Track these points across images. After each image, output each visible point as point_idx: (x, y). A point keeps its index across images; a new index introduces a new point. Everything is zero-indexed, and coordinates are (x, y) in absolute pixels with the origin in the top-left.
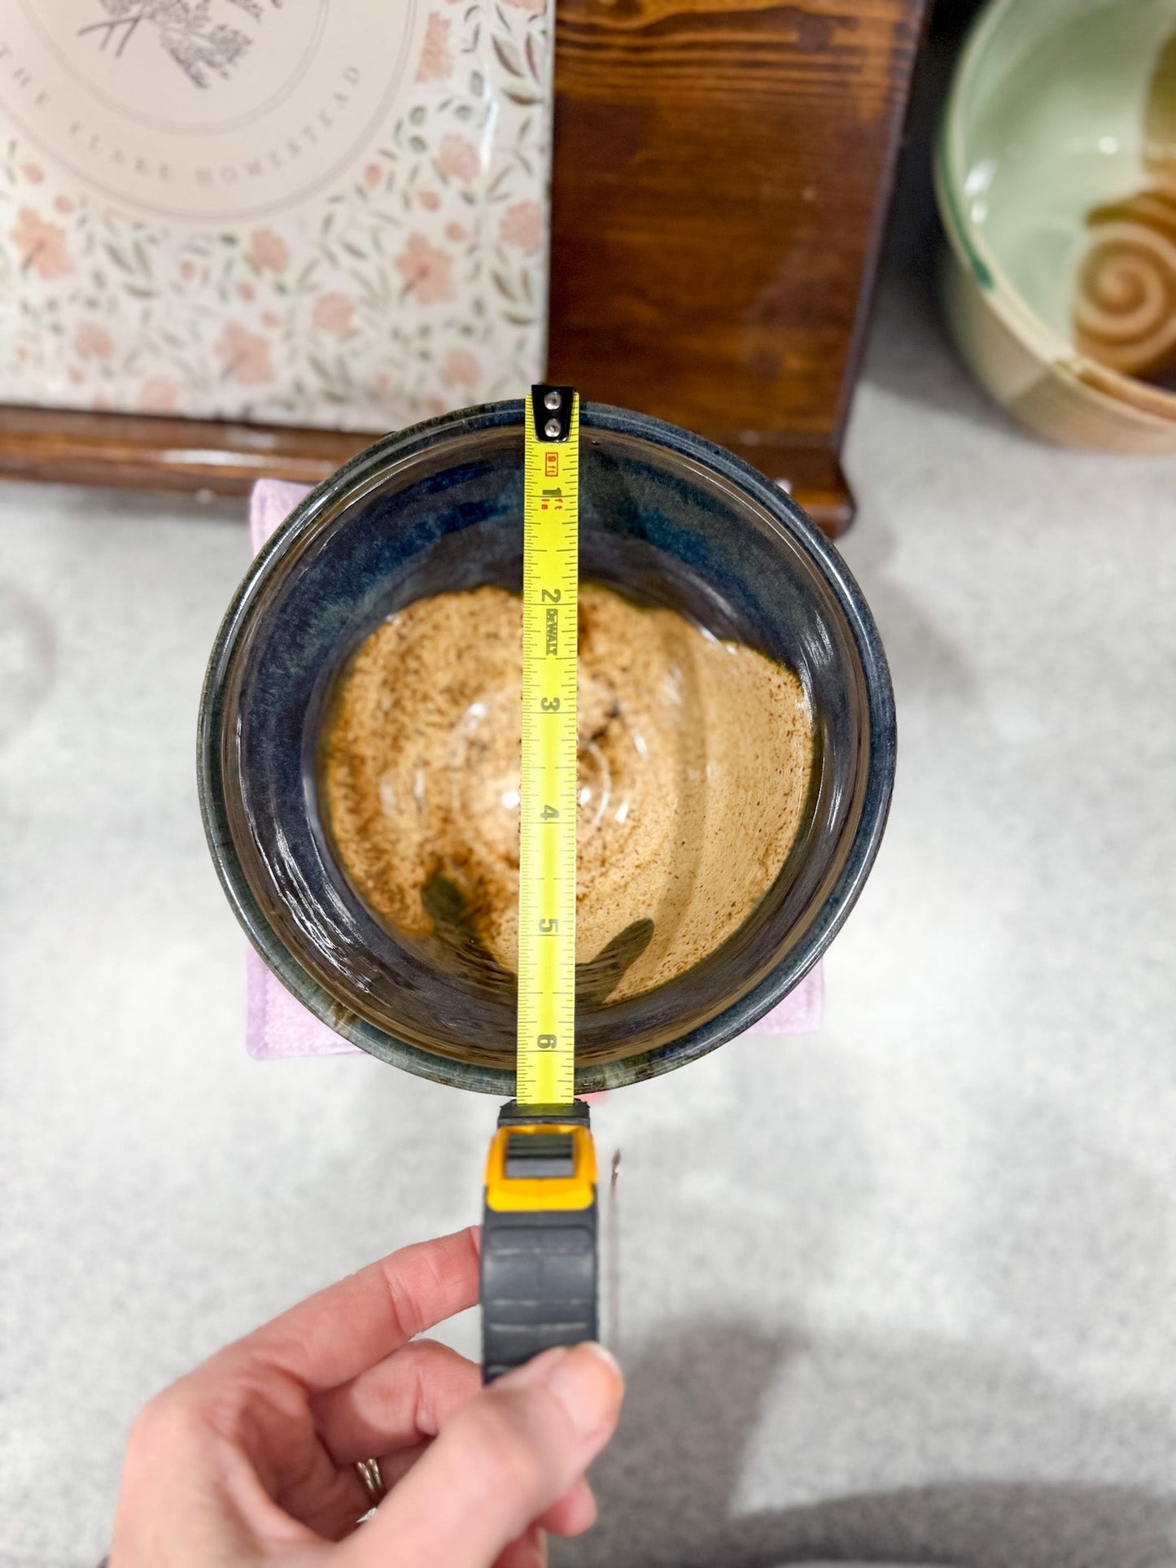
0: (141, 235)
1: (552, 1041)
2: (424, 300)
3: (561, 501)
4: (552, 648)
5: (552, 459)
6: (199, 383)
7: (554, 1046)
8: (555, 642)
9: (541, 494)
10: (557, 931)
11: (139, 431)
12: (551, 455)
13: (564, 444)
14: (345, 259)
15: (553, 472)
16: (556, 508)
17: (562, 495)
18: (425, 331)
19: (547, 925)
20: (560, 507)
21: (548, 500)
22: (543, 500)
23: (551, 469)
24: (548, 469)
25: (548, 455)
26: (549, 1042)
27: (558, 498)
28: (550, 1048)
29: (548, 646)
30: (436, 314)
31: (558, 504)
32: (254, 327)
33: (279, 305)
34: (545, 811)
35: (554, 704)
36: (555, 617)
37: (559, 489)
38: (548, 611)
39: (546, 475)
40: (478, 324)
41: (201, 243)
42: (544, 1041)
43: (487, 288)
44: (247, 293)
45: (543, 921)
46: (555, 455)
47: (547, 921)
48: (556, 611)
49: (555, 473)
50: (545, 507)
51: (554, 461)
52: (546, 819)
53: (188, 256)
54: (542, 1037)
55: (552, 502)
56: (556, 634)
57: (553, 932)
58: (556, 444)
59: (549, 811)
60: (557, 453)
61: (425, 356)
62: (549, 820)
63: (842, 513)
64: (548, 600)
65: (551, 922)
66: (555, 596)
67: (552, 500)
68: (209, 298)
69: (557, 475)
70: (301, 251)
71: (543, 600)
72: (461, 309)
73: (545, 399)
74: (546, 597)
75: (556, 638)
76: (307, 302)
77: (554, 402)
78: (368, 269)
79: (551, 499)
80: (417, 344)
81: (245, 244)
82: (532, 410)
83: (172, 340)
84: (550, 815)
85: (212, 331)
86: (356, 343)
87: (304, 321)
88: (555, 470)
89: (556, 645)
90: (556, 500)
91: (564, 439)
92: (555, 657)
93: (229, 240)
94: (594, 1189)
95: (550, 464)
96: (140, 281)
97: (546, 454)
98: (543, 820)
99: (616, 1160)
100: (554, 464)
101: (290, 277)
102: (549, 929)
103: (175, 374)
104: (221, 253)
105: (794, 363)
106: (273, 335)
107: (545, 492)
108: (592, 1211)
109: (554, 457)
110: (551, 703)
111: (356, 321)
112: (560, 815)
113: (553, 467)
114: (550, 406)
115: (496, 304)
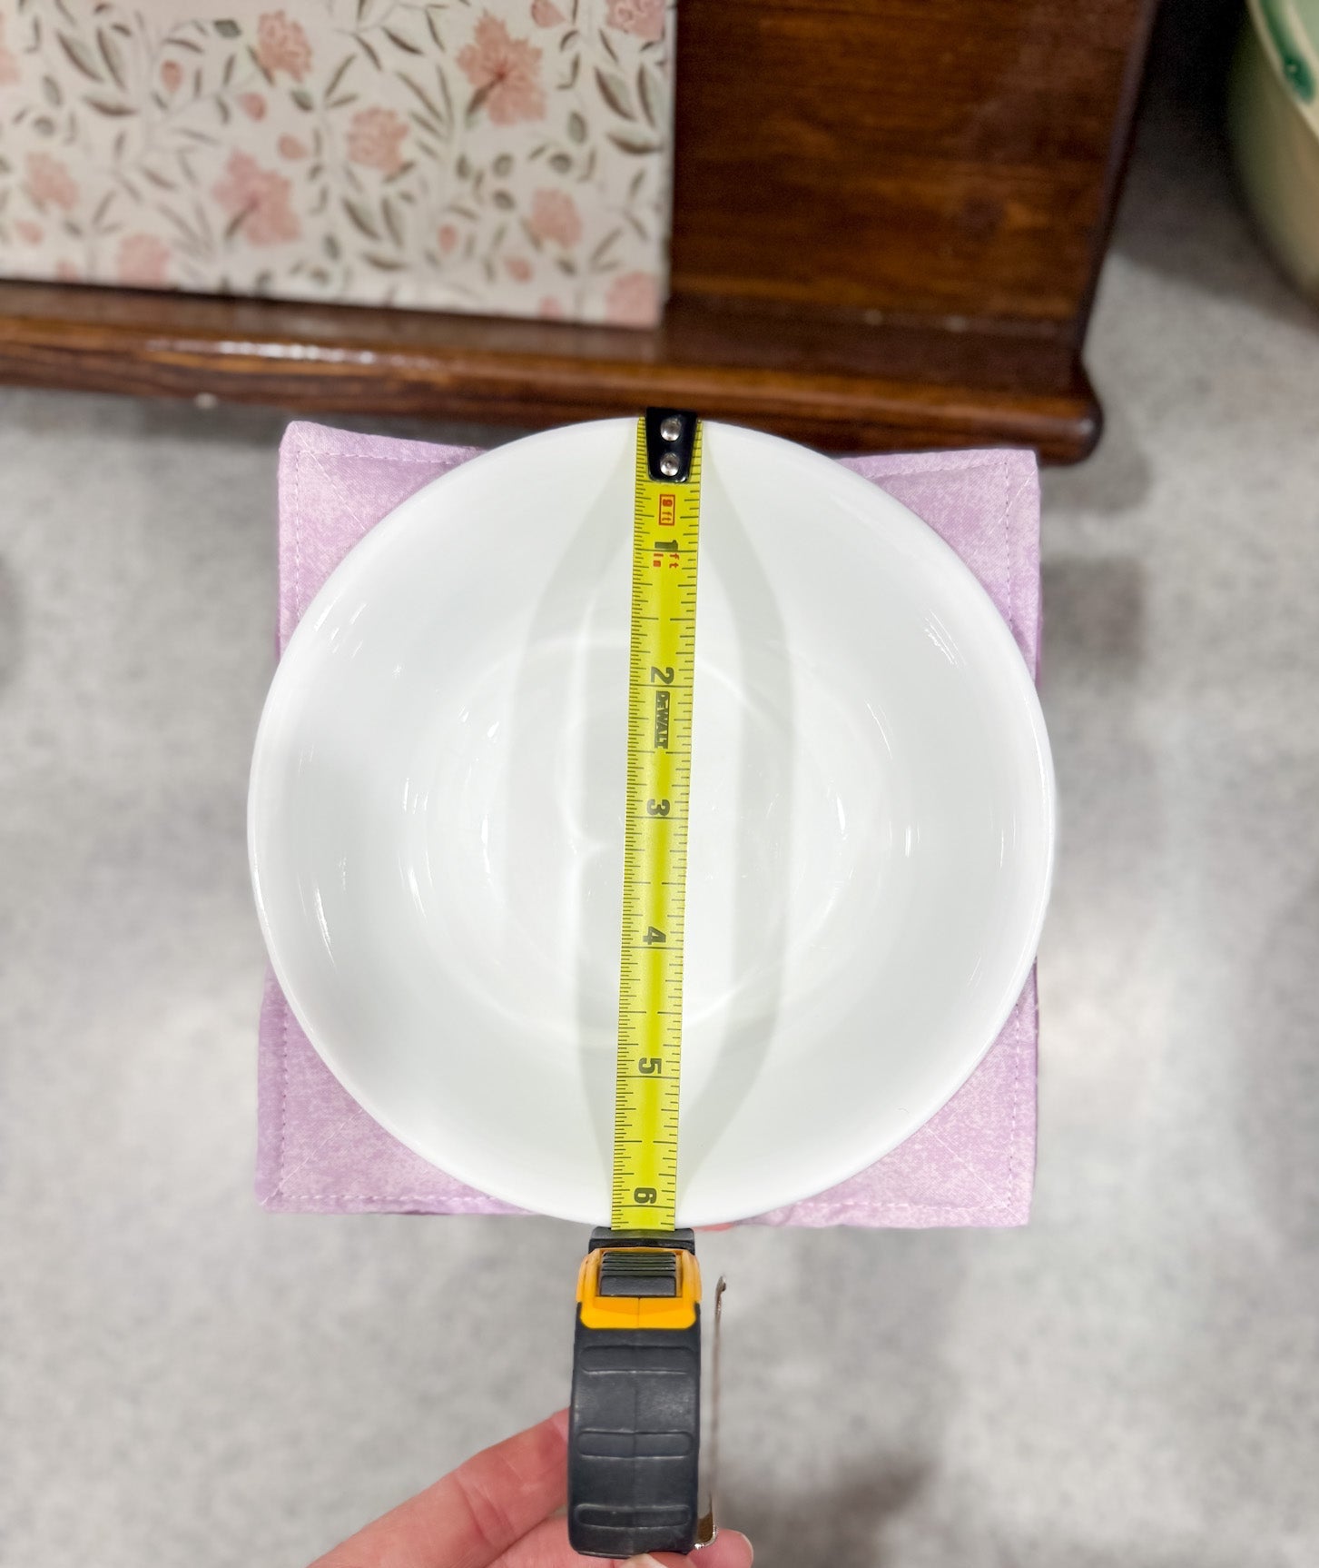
0: (105, 21)
1: (651, 1196)
2: (500, 117)
3: (677, 556)
4: (661, 740)
5: (667, 503)
6: (196, 245)
7: (653, 1200)
8: (665, 732)
9: (653, 548)
10: (659, 1072)
11: (117, 311)
12: (667, 498)
13: (683, 485)
14: (392, 57)
15: (669, 519)
16: (671, 565)
17: (679, 549)
18: (503, 164)
19: (648, 1065)
20: (676, 565)
21: (662, 555)
22: (655, 555)
23: (666, 516)
24: (663, 516)
25: (663, 498)
26: (648, 1196)
27: (674, 554)
28: (648, 1203)
29: (658, 737)
30: (517, 138)
31: (674, 560)
32: (269, 159)
33: (302, 127)
34: (650, 934)
35: (663, 807)
36: (667, 702)
37: (675, 541)
38: (659, 693)
39: (660, 523)
40: (577, 152)
41: (190, 34)
42: (642, 1195)
43: (588, 96)
44: (257, 109)
45: (644, 1061)
46: (672, 499)
47: (649, 1061)
48: (667, 694)
49: (671, 522)
50: (657, 564)
51: (670, 505)
52: (650, 943)
53: (174, 53)
54: (638, 1191)
55: (667, 558)
56: (667, 722)
57: (655, 1073)
58: (673, 484)
59: (654, 934)
60: (674, 496)
61: (504, 200)
62: (654, 944)
63: (1085, 427)
64: (658, 680)
65: (653, 1061)
66: (667, 675)
67: (667, 554)
68: (203, 116)
69: (673, 524)
70: (328, 46)
71: (653, 680)
72: (555, 132)
73: (662, 425)
74: (656, 675)
75: (667, 728)
76: (341, 121)
77: (671, 430)
78: (422, 70)
79: (664, 553)
80: (492, 184)
81: (251, 35)
82: (645, 440)
83: (156, 179)
84: (655, 939)
85: (211, 165)
86: (408, 183)
87: (336, 151)
88: (672, 517)
89: (666, 736)
90: (671, 556)
91: (684, 479)
92: (667, 750)
93: (228, 28)
94: (697, 1309)
95: (665, 509)
96: (108, 91)
97: (661, 496)
98: (646, 944)
99: (722, 1288)
100: (670, 509)
101: (314, 85)
102: (651, 1070)
103: (166, 231)
104: (217, 47)
105: (1019, 216)
106: (295, 171)
107: (658, 544)
108: (695, 1329)
109: (670, 501)
110: (659, 806)
111: (408, 150)
112: (667, 938)
113: (669, 513)
114: (665, 435)
115: (602, 121)
